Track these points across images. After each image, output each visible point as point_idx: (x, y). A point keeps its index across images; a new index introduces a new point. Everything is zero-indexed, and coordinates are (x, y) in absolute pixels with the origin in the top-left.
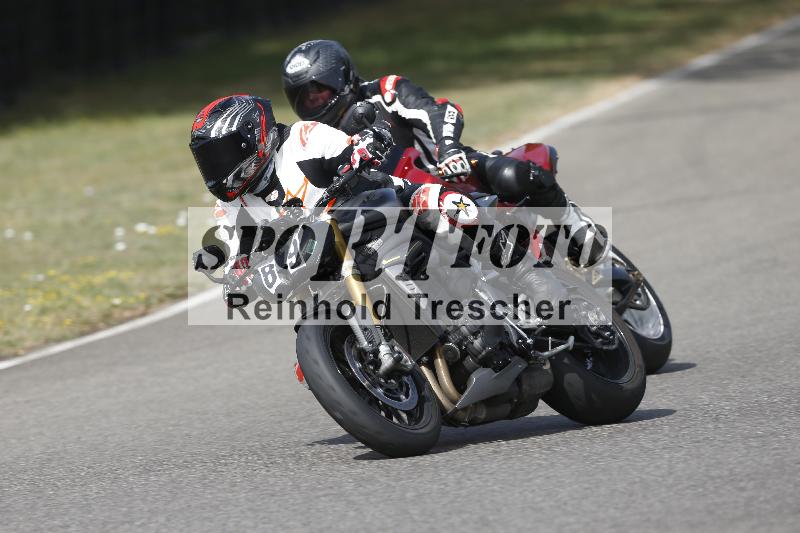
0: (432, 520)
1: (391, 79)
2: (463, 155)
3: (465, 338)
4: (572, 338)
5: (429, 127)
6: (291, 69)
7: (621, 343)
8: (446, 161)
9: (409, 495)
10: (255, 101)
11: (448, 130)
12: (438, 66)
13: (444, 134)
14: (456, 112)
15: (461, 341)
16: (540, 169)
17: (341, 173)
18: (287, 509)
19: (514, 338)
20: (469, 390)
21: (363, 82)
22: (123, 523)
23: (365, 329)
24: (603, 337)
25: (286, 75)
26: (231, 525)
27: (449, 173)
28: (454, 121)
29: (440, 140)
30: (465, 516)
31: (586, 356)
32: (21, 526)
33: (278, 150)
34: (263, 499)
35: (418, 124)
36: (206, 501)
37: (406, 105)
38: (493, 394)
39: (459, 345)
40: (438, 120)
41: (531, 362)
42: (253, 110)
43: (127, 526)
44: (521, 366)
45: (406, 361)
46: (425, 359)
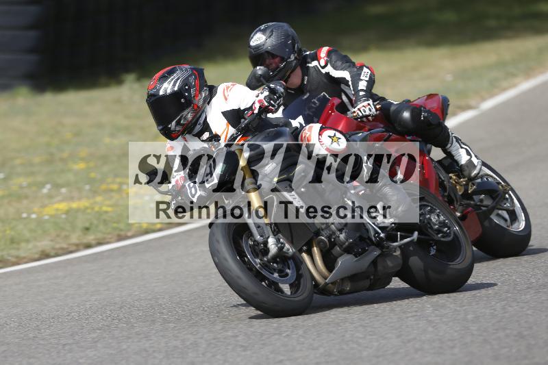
0: (485, 334)
1: (325, 49)
2: (371, 102)
3: (334, 233)
4: (416, 233)
5: (350, 83)
6: (253, 43)
7: (456, 236)
8: (358, 107)
9: (470, 317)
10: (192, 69)
11: (362, 85)
12: (492, 23)
13: (359, 88)
14: (370, 72)
15: (331, 235)
16: (429, 112)
17: (246, 117)
18: (386, 325)
19: (372, 233)
20: (336, 269)
21: (305, 52)
22: (275, 334)
23: (258, 227)
24: (443, 232)
25: (250, 46)
26: (348, 336)
27: (361, 115)
28: (367, 79)
29: (357, 91)
30: (508, 331)
31: (431, 245)
32: (205, 336)
33: (209, 103)
34: (370, 318)
35: (342, 81)
36: (331, 320)
37: (335, 68)
38: (354, 272)
39: (329, 238)
40: (356, 78)
41: (384, 250)
42: (190, 76)
43: (277, 337)
44: (377, 253)
45: (288, 250)
46: (305, 248)
